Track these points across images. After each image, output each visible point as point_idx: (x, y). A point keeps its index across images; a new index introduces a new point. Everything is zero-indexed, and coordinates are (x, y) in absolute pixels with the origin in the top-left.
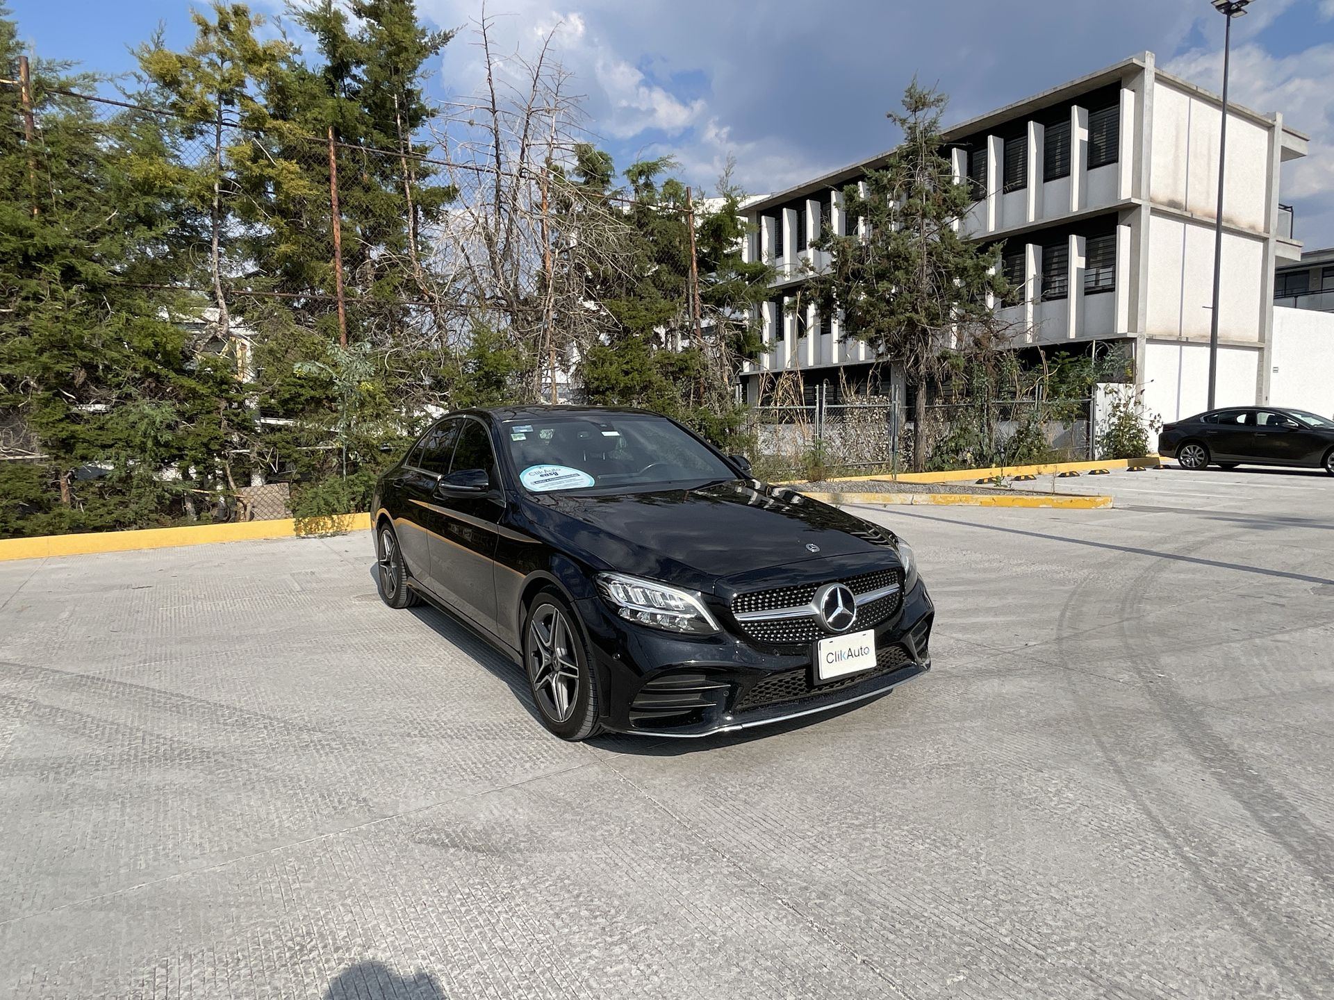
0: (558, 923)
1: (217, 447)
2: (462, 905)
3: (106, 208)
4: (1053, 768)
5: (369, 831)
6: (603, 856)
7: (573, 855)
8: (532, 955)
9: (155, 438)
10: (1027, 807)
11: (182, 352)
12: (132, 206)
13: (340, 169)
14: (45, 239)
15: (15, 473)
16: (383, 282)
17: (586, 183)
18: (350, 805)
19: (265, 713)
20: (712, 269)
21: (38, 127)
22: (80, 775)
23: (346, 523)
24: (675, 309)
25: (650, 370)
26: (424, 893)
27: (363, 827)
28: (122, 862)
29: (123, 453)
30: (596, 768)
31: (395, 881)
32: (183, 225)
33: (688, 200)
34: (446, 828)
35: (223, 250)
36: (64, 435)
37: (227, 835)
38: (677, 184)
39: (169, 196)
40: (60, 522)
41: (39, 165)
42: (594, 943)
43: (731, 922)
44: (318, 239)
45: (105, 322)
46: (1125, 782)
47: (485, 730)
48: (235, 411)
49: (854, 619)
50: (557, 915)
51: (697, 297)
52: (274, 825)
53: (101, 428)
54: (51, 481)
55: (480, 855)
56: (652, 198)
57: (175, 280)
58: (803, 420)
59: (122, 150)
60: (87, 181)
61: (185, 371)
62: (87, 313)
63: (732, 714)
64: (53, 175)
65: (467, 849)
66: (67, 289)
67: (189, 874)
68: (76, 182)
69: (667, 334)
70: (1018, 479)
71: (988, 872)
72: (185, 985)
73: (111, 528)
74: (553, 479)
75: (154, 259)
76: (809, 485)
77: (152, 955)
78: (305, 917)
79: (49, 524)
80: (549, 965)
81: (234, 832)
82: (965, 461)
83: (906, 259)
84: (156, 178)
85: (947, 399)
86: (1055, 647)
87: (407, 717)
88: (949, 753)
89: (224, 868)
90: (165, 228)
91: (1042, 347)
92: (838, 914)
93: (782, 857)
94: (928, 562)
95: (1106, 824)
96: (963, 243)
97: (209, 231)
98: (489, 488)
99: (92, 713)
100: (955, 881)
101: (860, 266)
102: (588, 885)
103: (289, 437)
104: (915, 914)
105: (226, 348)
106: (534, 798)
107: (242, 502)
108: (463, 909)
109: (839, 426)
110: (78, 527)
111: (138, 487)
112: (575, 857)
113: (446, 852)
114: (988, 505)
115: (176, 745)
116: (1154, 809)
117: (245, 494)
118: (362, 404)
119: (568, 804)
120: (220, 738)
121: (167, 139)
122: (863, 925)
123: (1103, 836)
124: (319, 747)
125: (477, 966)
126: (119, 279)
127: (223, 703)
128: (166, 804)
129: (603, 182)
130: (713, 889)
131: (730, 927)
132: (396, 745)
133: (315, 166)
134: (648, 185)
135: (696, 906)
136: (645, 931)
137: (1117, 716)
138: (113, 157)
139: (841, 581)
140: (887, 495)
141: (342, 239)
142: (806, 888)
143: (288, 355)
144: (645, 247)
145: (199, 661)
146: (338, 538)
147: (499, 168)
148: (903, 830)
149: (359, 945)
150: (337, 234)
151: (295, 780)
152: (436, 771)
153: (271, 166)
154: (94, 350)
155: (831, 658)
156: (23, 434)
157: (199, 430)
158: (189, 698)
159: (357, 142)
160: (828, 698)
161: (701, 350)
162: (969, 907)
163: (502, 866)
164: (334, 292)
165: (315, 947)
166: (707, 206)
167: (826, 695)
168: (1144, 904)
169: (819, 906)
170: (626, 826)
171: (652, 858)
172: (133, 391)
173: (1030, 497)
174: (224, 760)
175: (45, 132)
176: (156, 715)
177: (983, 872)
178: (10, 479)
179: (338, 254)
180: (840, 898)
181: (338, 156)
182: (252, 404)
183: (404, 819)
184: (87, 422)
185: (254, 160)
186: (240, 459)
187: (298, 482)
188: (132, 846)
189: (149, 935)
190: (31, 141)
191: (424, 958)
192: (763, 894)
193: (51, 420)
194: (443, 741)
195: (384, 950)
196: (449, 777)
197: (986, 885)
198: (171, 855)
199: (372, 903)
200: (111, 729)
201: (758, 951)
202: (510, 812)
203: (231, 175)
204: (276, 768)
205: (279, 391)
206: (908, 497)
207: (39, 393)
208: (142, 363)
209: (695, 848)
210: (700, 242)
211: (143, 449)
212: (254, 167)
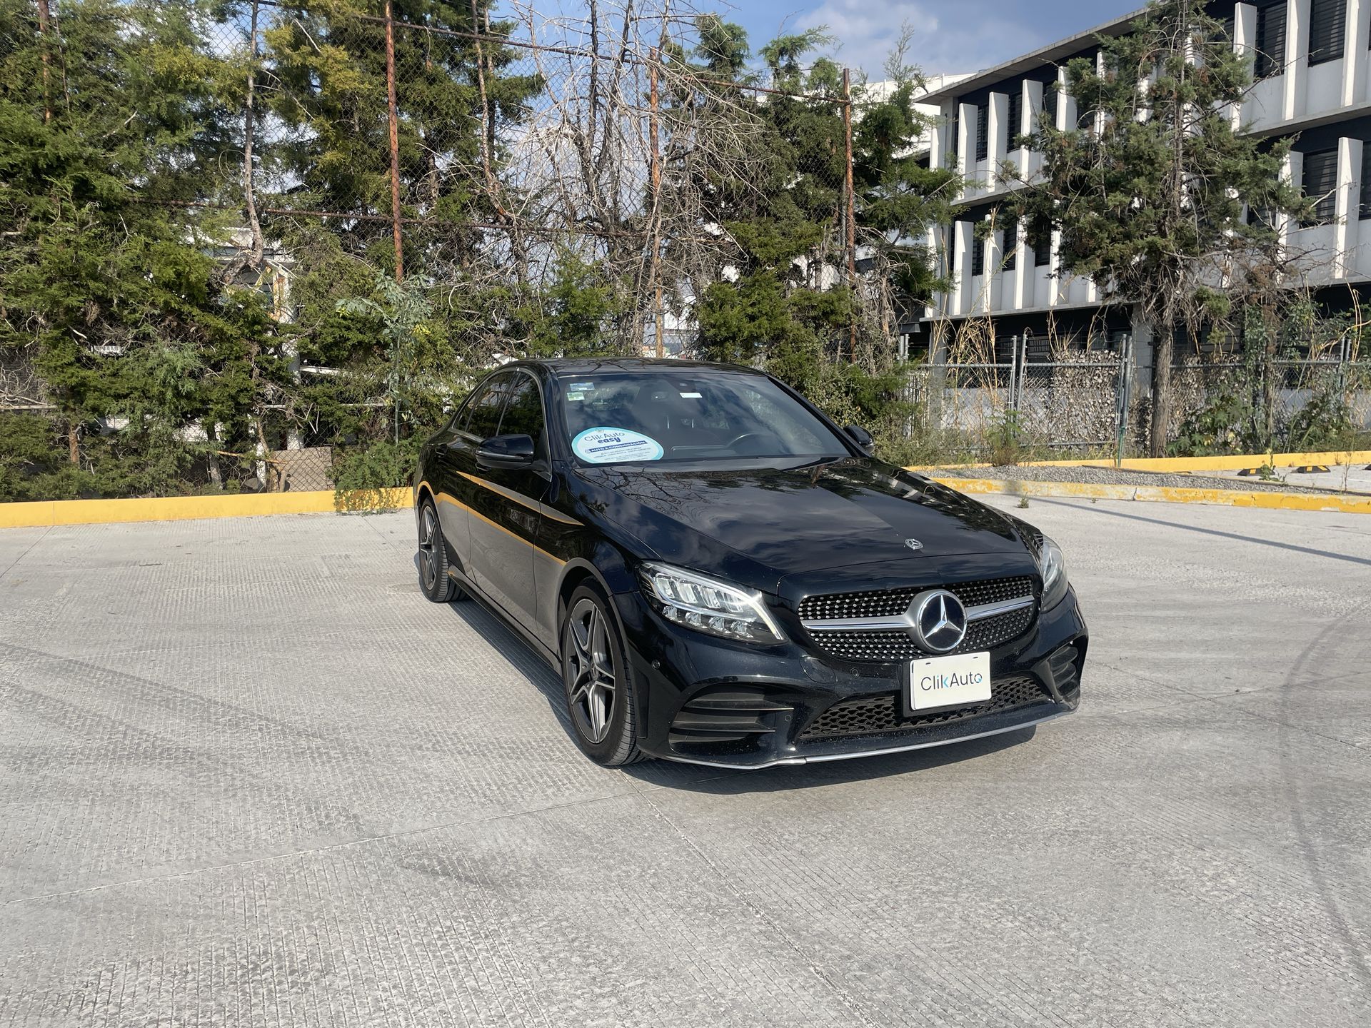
0: (543, 967)
1: (247, 401)
2: (440, 938)
3: (125, 109)
4: (1220, 846)
5: (353, 851)
6: (614, 899)
7: (577, 894)
8: (506, 998)
9: (176, 388)
10: (1167, 890)
11: (209, 285)
12: (154, 106)
13: (399, 56)
14: (56, 148)
15: (19, 426)
16: (449, 199)
17: (712, 66)
18: (338, 821)
19: (263, 713)
20: (874, 180)
21: (54, 14)
22: (53, 768)
23: (395, 499)
24: (819, 233)
25: (782, 314)
26: (400, 922)
27: (347, 846)
28: (83, 861)
29: (140, 405)
30: (630, 799)
31: (371, 907)
32: (212, 128)
33: (845, 87)
34: (441, 854)
35: (257, 159)
36: (74, 381)
37: (198, 842)
38: (830, 65)
39: (196, 92)
40: (68, 485)
41: (54, 60)
42: (579, 992)
43: (746, 985)
44: (371, 144)
45: (122, 247)
46: (1315, 872)
47: (510, 748)
48: (270, 358)
49: (962, 637)
50: (544, 959)
51: (852, 218)
52: (249, 837)
53: (114, 375)
54: (58, 436)
55: (472, 886)
56: (796, 83)
57: (203, 196)
58: (993, 383)
59: (145, 38)
60: (105, 77)
61: (212, 308)
62: (101, 236)
63: (795, 745)
64: (68, 71)
65: (459, 878)
66: (80, 207)
67: (151, 880)
68: (93, 78)
69: (809, 266)
70: (1302, 470)
71: (1088, 962)
72: (128, 992)
73: (125, 495)
74: (612, 447)
75: (179, 170)
76: (992, 469)
77: (99, 958)
78: (265, 935)
79: (56, 487)
80: (522, 1011)
81: (205, 840)
82: (1226, 443)
83: (1151, 162)
84: (180, 71)
85: (1205, 357)
86: (1276, 696)
87: (423, 728)
88: (1084, 818)
89: (188, 878)
90: (192, 133)
91: (1354, 286)
92: (879, 991)
93: (829, 920)
94: (1133, 577)
95: (1268, 920)
96: (1236, 138)
97: (242, 136)
98: (535, 458)
99: (75, 702)
100: (1041, 968)
101: (1083, 172)
102: (588, 929)
103: (333, 391)
104: (978, 1000)
105: (259, 282)
106: (549, 828)
107: (275, 468)
108: (439, 943)
109: (1044, 391)
110: (88, 491)
111: (155, 447)
112: (581, 899)
113: (434, 880)
114: (1244, 504)
115: (159, 742)
116: (1341, 907)
117: (280, 459)
118: (420, 352)
119: (587, 838)
120: (209, 738)
121: (196, 24)
122: (907, 1005)
123: (1260, 932)
124: (316, 755)
125: (442, 1004)
126: (137, 195)
127: (218, 699)
128: (138, 806)
129: (733, 64)
130: (734, 947)
131: (743, 992)
132: (403, 759)
133: (369, 51)
134: (791, 69)
135: (709, 964)
136: (642, 985)
137: (1335, 790)
138: (135, 47)
139: (948, 588)
140: (1098, 486)
141: (401, 145)
142: (849, 957)
143: (333, 290)
144: (783, 151)
145: (200, 651)
146: (386, 517)
147: (595, 50)
148: (992, 903)
149: (318, 970)
150: (394, 138)
151: (282, 790)
152: (442, 791)
153: (314, 53)
154: (109, 282)
155: (927, 684)
156: (29, 380)
157: (226, 379)
158: (182, 692)
159: (421, 21)
160: (923, 734)
161: (853, 288)
162: (1050, 999)
163: (494, 901)
164: (389, 211)
165: (270, 968)
166: (870, 93)
167: (921, 730)
168: (1283, 1017)
169: (859, 979)
170: (649, 868)
171: (670, 906)
172: (150, 329)
173: (1308, 496)
174: (209, 762)
175: (62, 19)
176: (143, 709)
177: (1082, 960)
178: (15, 432)
179: (395, 164)
180: (888, 972)
181: (398, 39)
182: (290, 350)
183: (396, 841)
184: (99, 366)
185: (295, 46)
186: (274, 416)
187: (342, 446)
188: (96, 845)
189: (100, 937)
190: (46, 32)
191: (385, 990)
192: (794, 959)
193: (59, 364)
194: (459, 757)
195: (343, 978)
196: (456, 798)
197: (1080, 976)
198: (135, 859)
199: (341, 927)
200: (93, 720)
201: (770, 1021)
202: (518, 841)
203: (268, 65)
204: (265, 775)
205: (321, 334)
206: (1129, 491)
207: (47, 331)
208: (162, 297)
209: (725, 900)
210: (862, 143)
211: (162, 402)
212: (294, 55)
